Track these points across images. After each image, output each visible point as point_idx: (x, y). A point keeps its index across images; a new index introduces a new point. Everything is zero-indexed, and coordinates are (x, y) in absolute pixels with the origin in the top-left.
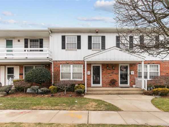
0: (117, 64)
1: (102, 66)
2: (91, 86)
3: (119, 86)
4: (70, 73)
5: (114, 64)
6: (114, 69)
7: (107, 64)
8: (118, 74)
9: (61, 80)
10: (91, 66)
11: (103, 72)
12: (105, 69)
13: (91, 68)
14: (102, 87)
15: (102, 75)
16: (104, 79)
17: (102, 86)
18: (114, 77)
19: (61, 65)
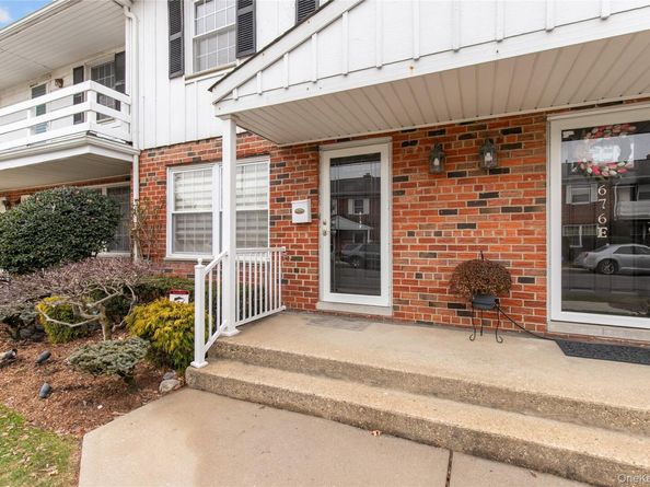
0: (527, 118)
1: (395, 152)
2: (319, 306)
3: (551, 328)
4: (210, 214)
5: (494, 123)
6: (493, 171)
7: (432, 132)
8: (536, 209)
9: (170, 254)
10: (317, 161)
11: (403, 200)
12: (417, 177)
13: (318, 173)
14: (389, 320)
15: (395, 221)
16: (413, 259)
17: (389, 313)
18: (496, 239)
19: (170, 174)
